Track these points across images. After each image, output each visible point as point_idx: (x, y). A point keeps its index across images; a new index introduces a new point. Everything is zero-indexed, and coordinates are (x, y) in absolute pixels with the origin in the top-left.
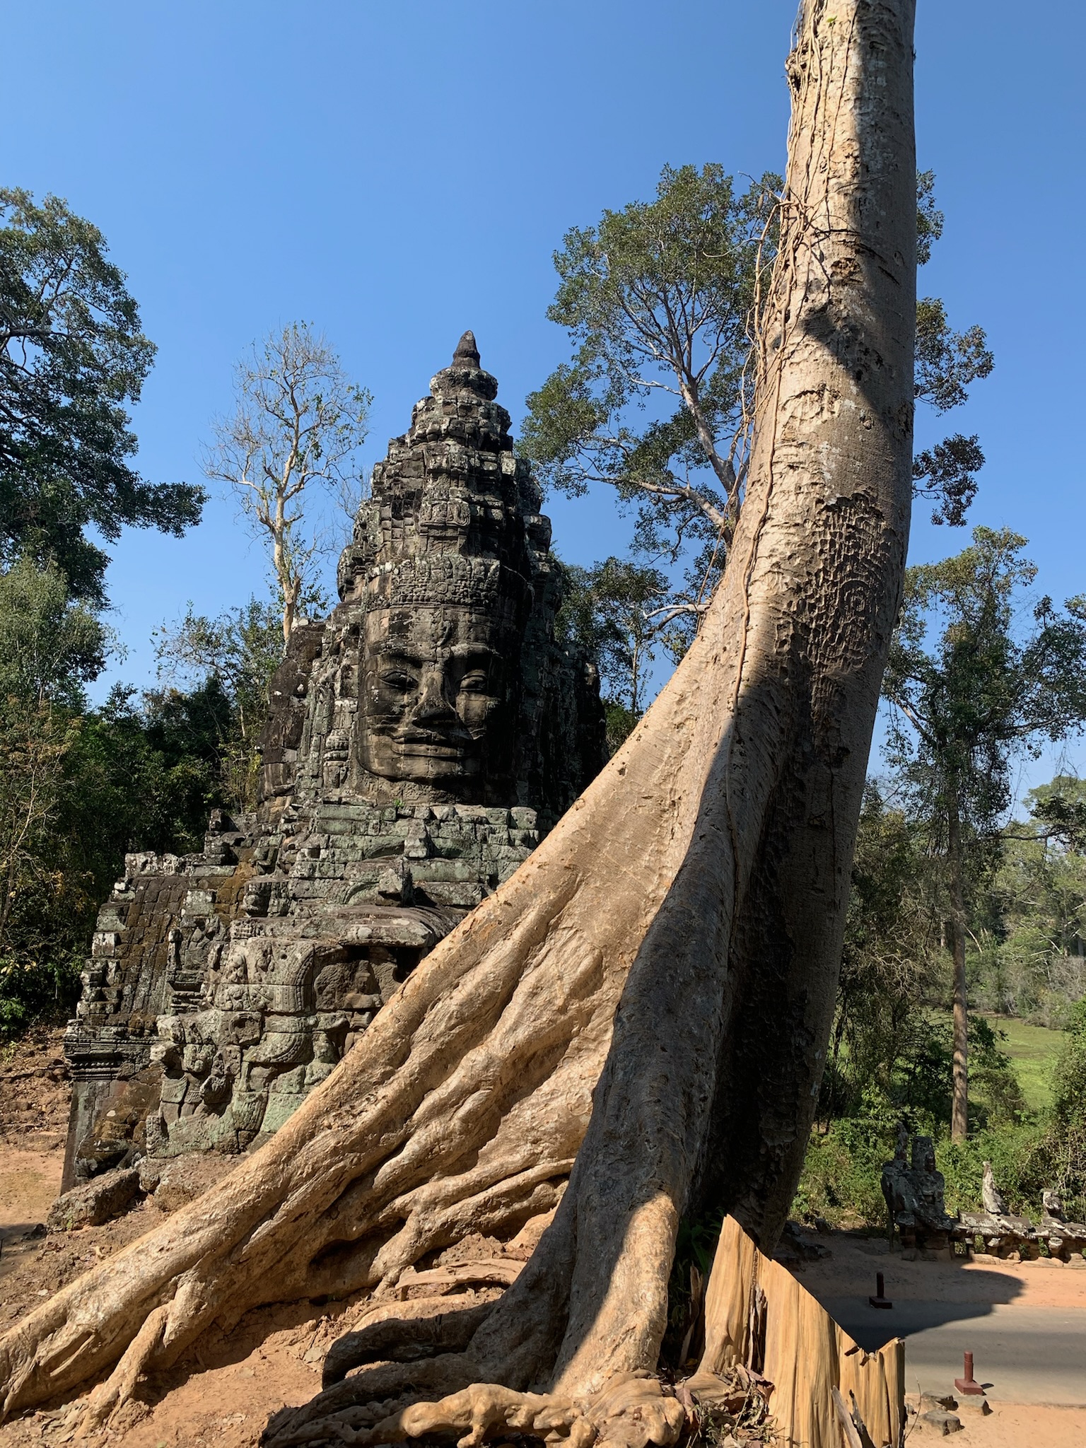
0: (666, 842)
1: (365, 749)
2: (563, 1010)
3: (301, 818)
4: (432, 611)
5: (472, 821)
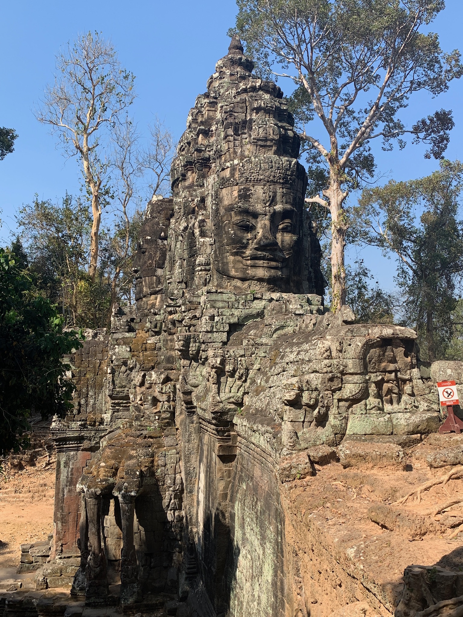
4: (262, 186)
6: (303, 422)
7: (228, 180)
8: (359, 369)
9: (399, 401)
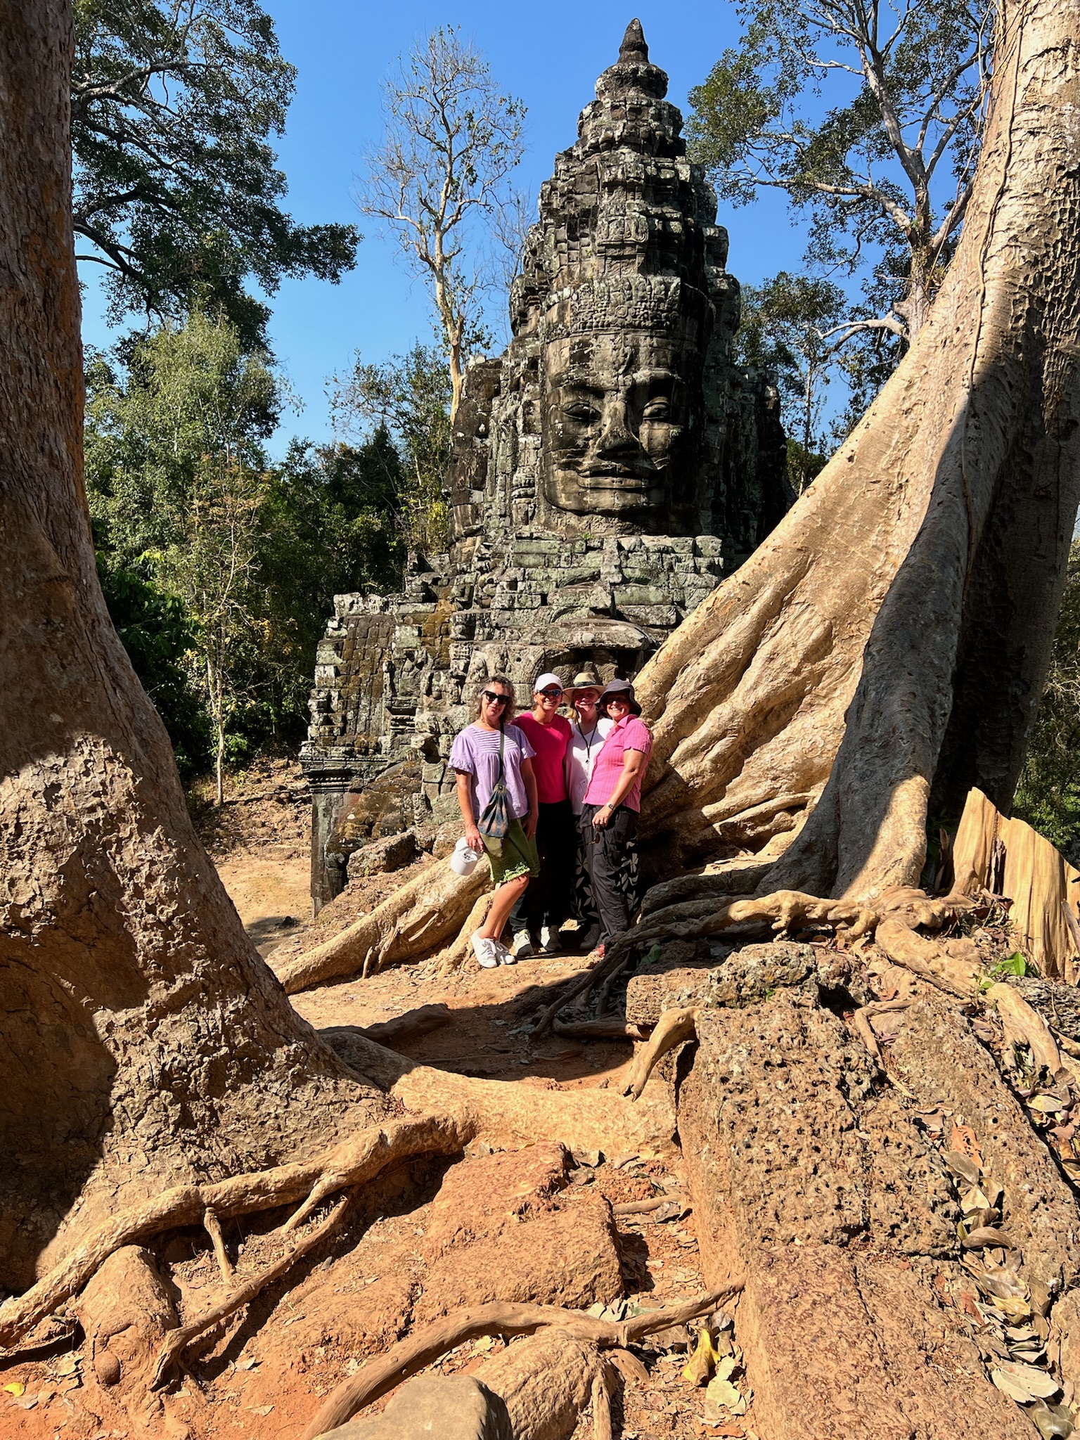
0: (893, 523)
1: (552, 485)
2: (797, 672)
3: (494, 555)
4: (612, 337)
5: (659, 551)
6: (440, 783)
7: (556, 327)
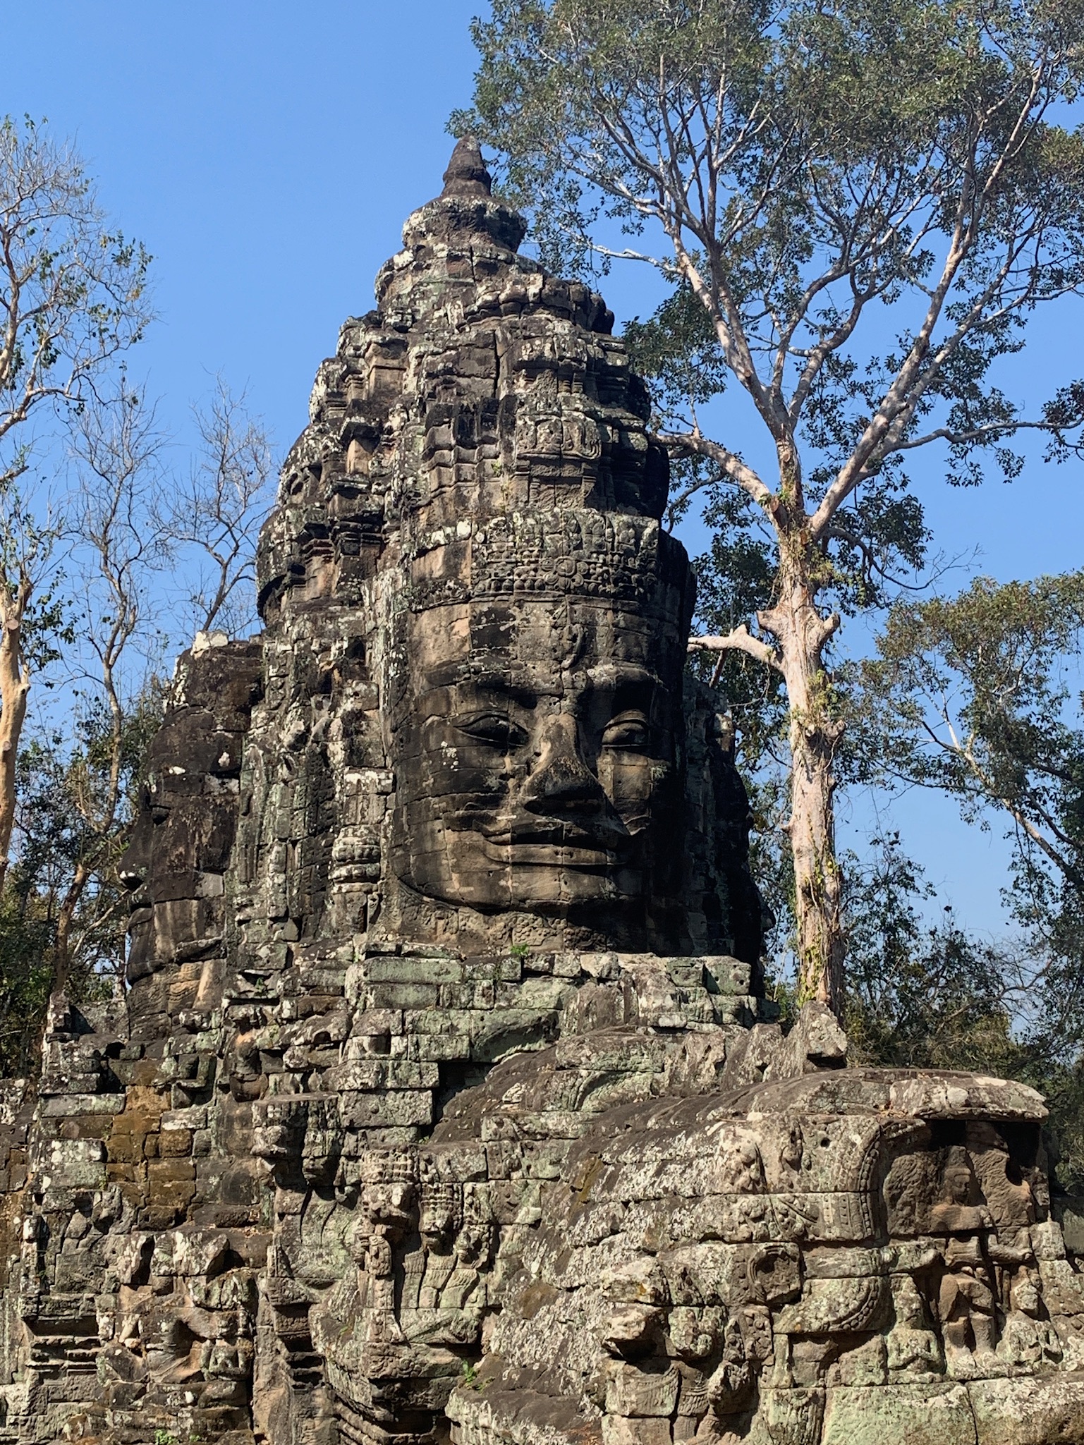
1: (427, 857)
4: (549, 606)
6: (673, 1417)
7: (439, 584)
8: (857, 1226)
9: (995, 1337)
